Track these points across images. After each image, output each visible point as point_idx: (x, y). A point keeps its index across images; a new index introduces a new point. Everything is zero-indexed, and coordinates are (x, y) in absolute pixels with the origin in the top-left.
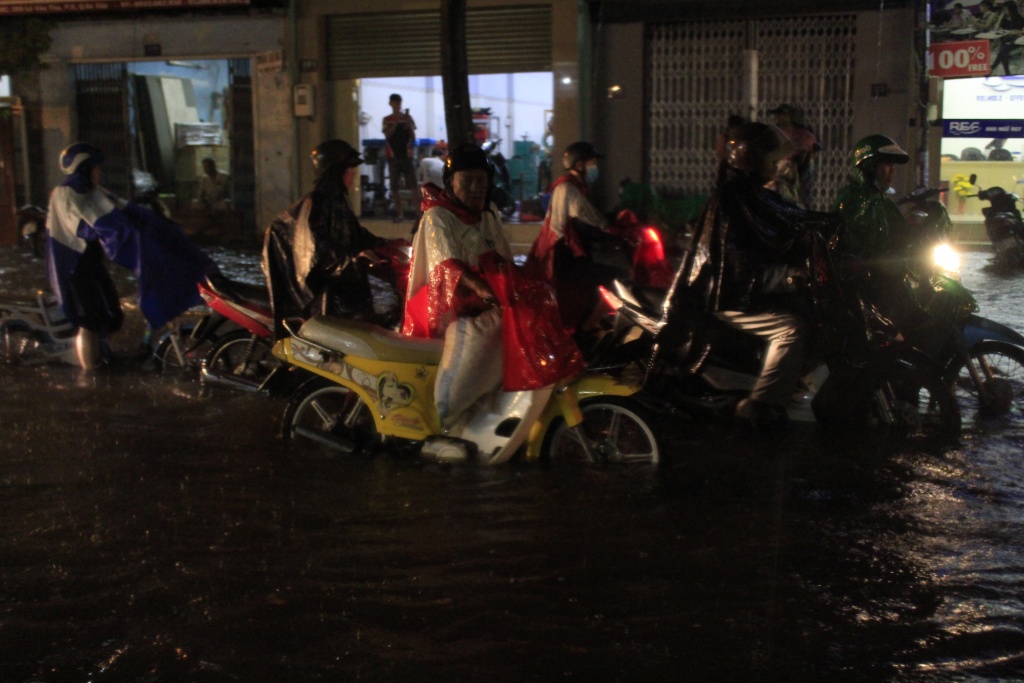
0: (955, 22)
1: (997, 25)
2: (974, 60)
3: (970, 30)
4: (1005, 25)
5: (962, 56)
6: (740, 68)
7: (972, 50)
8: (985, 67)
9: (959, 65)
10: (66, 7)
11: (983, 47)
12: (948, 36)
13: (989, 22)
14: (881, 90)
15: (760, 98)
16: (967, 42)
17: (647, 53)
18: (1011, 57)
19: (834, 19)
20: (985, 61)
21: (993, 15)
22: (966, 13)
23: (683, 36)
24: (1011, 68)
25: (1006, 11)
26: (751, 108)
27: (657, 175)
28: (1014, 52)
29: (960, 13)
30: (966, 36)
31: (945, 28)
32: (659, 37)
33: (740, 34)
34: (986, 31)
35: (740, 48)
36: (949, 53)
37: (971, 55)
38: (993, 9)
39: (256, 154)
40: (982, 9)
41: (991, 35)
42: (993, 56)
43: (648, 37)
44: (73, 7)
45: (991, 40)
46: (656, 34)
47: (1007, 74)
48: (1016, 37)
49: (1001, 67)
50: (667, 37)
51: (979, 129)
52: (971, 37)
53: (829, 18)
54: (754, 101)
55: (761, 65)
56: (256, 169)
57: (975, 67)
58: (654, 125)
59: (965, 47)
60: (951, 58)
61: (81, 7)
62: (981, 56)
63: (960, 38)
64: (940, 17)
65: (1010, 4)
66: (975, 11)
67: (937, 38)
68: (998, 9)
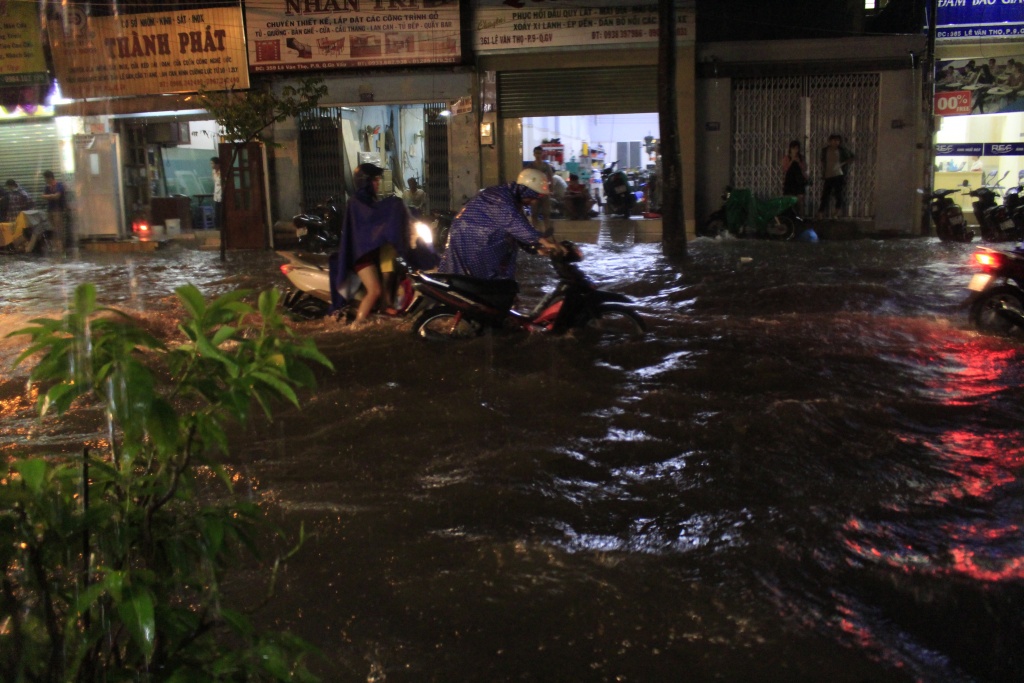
0: (949, 78)
1: (976, 81)
2: (961, 104)
3: (958, 84)
4: (981, 80)
5: (953, 101)
6: (796, 109)
7: (959, 97)
8: (967, 109)
9: (951, 107)
10: (312, 66)
11: (967, 95)
12: (944, 88)
13: (971, 79)
14: (898, 125)
15: (812, 131)
16: (956, 92)
17: (733, 98)
18: (984, 102)
19: (868, 76)
20: (967, 105)
21: (974, 74)
22: (956, 72)
23: (758, 87)
24: (985, 109)
25: (982, 71)
26: (805, 137)
27: (739, 184)
28: (986, 99)
29: (952, 72)
30: (956, 88)
31: (942, 83)
32: (741, 88)
33: (798, 86)
34: (968, 84)
35: (798, 96)
36: (944, 99)
37: (959, 101)
38: (974, 70)
39: (450, 173)
40: (966, 70)
41: (972, 87)
42: (973, 101)
43: (734, 88)
44: (318, 66)
45: (972, 91)
46: (738, 86)
47: (982, 112)
48: (987, 89)
49: (978, 108)
50: (747, 88)
51: (952, 150)
52: (959, 88)
53: (860, 75)
54: (808, 132)
55: (812, 107)
56: (450, 184)
57: (961, 109)
58: (737, 150)
59: (955, 95)
60: (945, 103)
61: (324, 66)
62: (965, 101)
63: (952, 89)
64: (941, 75)
65: (985, 67)
66: (962, 71)
67: (939, 89)
68: (977, 70)
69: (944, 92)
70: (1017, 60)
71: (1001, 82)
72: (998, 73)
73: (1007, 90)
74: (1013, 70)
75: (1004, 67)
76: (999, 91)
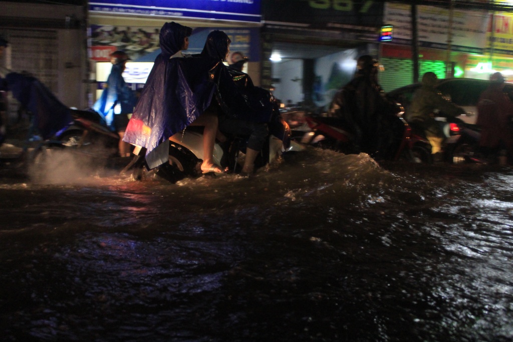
0: (101, 37)
1: (119, 40)
3: (107, 41)
4: (122, 40)
12: (97, 43)
13: (115, 38)
14: (70, 66)
16: (105, 46)
21: (117, 36)
25: (122, 35)
29: (103, 33)
31: (96, 40)
34: (114, 42)
40: (113, 33)
45: (117, 46)
63: (103, 44)
64: (95, 35)
65: (124, 32)
66: (110, 33)
67: (94, 43)
68: (118, 33)
69: (99, 46)
70: (144, 29)
71: (135, 42)
72: (133, 36)
73: (139, 48)
74: (141, 35)
75: (135, 33)
76: (135, 48)
